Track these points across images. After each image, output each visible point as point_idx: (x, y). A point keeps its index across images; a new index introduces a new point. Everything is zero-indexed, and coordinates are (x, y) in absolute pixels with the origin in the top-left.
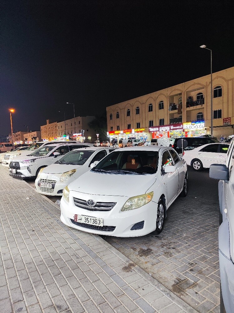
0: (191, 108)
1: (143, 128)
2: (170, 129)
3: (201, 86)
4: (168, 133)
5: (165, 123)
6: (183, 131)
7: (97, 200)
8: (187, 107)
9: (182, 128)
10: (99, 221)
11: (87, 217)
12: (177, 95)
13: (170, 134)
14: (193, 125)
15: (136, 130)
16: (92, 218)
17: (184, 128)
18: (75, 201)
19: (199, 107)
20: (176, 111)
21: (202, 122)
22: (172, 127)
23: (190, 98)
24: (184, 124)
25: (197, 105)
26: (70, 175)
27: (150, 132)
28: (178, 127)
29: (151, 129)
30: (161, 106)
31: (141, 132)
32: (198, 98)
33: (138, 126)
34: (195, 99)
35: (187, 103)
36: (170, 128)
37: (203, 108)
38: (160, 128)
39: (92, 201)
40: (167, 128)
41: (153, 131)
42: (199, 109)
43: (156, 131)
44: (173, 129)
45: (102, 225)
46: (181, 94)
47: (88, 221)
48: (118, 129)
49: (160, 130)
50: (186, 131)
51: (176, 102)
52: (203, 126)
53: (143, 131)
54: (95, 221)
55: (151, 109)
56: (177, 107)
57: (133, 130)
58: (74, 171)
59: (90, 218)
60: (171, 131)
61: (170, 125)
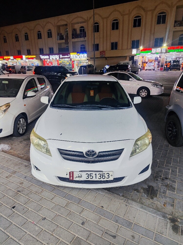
0: (76, 40)
1: (33, 55)
2: (60, 58)
3: (83, 20)
4: (58, 61)
5: (55, 52)
6: (71, 60)
7: (98, 149)
8: (73, 38)
9: (70, 58)
10: (108, 175)
11: (89, 173)
12: (63, 25)
13: (59, 62)
14: (78, 55)
15: (27, 57)
16: (97, 173)
17: (71, 58)
18: (61, 153)
19: (82, 39)
20: (64, 41)
21: (85, 53)
22: (61, 56)
23: (74, 30)
24: (71, 54)
25: (81, 37)
26: (5, 111)
27: (41, 59)
28: (66, 56)
29: (42, 57)
30: (50, 35)
31: (33, 58)
32: (81, 30)
33: (29, 53)
34: (78, 32)
35: (73, 35)
36: (59, 56)
37: (86, 41)
38: (50, 56)
39: (93, 152)
40: (57, 57)
41: (44, 59)
42: (82, 41)
43: (47, 59)
44: (62, 58)
45: (111, 178)
46: (66, 25)
47: (91, 177)
48: (8, 55)
49: (50, 58)
50: (73, 60)
51: (62, 32)
52: (86, 57)
53: (34, 58)
54: (102, 176)
55: (40, 36)
56: (65, 38)
57: (24, 57)
58: (8, 106)
59: (94, 173)
60: (60, 59)
61: (59, 54)
